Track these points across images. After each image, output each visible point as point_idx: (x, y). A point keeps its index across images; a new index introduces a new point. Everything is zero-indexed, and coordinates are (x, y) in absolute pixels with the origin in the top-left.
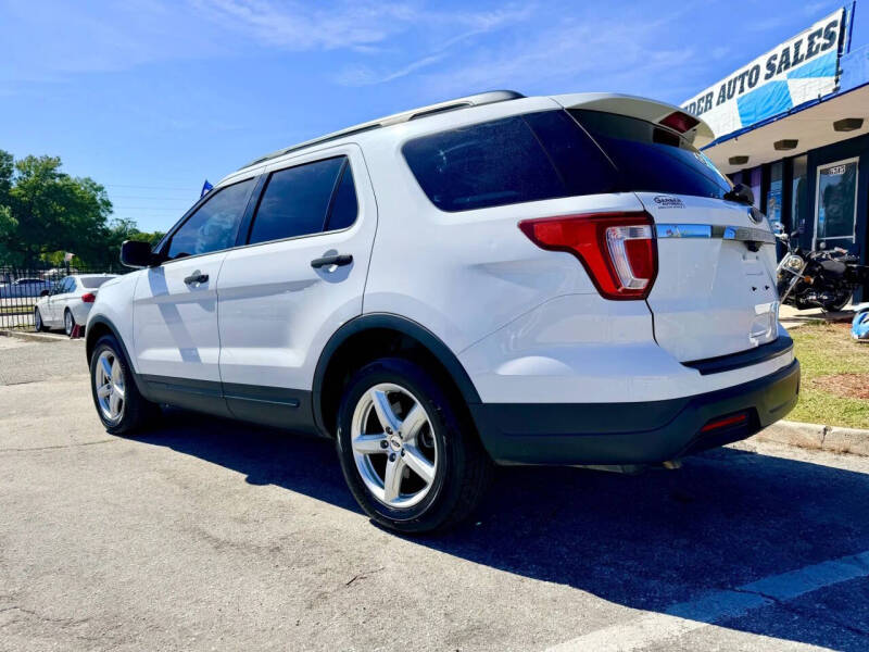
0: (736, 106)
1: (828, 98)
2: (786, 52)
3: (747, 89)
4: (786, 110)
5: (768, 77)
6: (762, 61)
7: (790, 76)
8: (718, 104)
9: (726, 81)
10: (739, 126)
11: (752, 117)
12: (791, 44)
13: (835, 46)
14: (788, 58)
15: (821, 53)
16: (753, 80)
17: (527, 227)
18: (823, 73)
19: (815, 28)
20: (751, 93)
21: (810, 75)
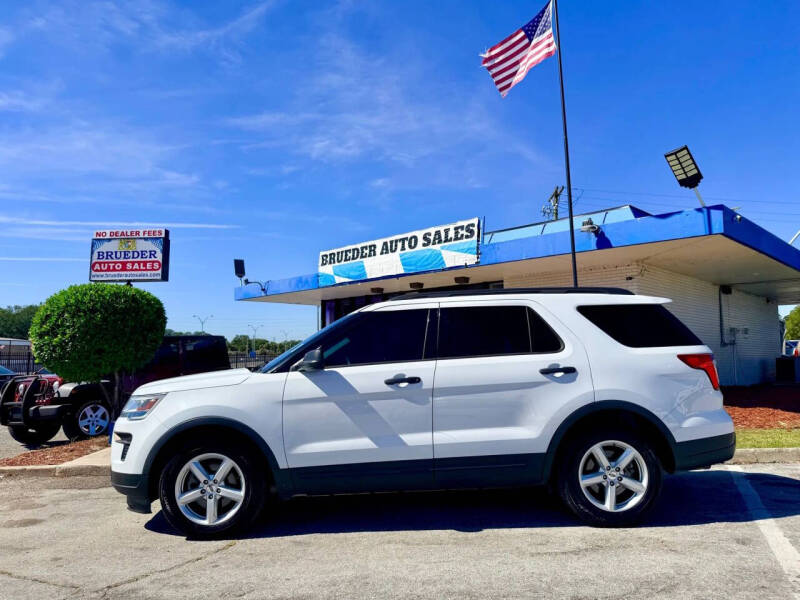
0: (399, 259)
1: (471, 266)
2: (438, 233)
3: (407, 249)
4: (440, 268)
5: (424, 245)
6: (420, 234)
7: (443, 248)
8: (382, 253)
9: (388, 240)
10: (402, 272)
11: (412, 268)
12: (442, 229)
13: (475, 237)
14: (440, 237)
15: (465, 240)
16: (413, 244)
17: (682, 357)
18: (468, 251)
19: (459, 224)
20: (412, 253)
21: (458, 251)
